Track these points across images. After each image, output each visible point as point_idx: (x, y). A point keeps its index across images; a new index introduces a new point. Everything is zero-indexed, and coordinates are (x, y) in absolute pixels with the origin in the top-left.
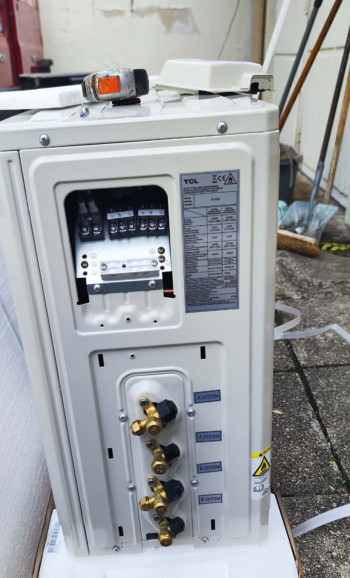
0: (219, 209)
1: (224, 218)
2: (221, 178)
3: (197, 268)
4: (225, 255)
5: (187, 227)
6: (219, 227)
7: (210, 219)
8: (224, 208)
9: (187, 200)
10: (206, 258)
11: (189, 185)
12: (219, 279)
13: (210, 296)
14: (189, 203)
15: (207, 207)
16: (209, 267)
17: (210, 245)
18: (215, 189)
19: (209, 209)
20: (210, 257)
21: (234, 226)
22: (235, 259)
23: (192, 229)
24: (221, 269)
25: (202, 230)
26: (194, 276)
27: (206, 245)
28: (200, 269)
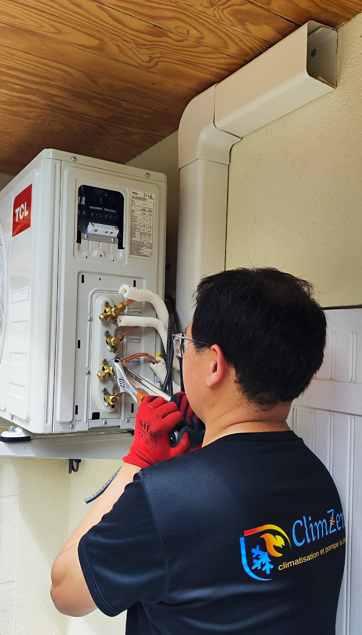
0: (146, 209)
1: (148, 214)
2: (147, 196)
3: (135, 235)
4: (148, 232)
5: (133, 214)
6: (146, 217)
7: (142, 212)
8: (148, 209)
9: (133, 201)
10: (139, 231)
11: (134, 195)
12: (145, 243)
13: (140, 251)
14: (134, 203)
15: (141, 207)
16: (141, 236)
17: (141, 225)
18: (145, 199)
19: (142, 208)
20: (141, 231)
21: (152, 218)
22: (152, 235)
23: (134, 215)
24: (146, 238)
25: (139, 217)
26: (134, 239)
27: (140, 224)
28: (137, 236)
